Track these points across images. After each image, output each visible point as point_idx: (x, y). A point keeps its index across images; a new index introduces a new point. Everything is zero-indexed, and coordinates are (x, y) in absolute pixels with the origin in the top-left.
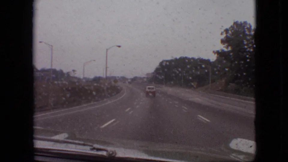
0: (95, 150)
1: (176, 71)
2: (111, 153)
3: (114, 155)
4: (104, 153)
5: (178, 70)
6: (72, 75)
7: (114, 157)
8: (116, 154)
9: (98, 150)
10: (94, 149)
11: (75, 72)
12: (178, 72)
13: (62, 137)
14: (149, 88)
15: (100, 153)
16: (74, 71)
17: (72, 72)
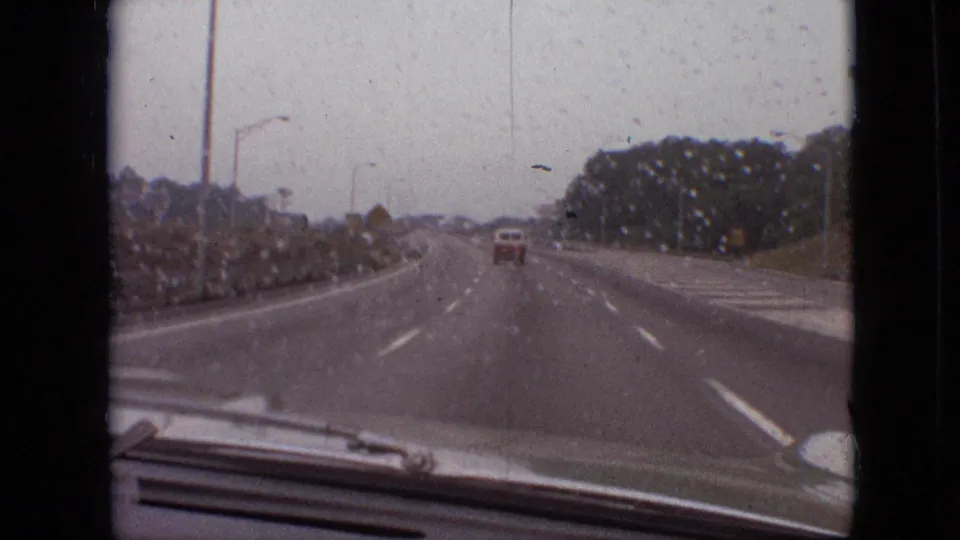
0: (365, 451)
1: (647, 168)
2: (418, 461)
3: (427, 468)
4: (396, 462)
5: (653, 166)
6: (276, 205)
7: (427, 475)
8: (434, 464)
9: (375, 449)
10: (358, 446)
11: (290, 198)
12: (652, 173)
13: (253, 405)
14: (505, 237)
15: (380, 461)
16: (284, 192)
17: (279, 196)
